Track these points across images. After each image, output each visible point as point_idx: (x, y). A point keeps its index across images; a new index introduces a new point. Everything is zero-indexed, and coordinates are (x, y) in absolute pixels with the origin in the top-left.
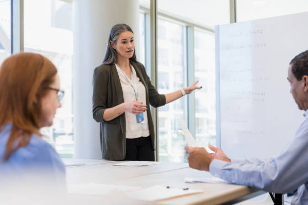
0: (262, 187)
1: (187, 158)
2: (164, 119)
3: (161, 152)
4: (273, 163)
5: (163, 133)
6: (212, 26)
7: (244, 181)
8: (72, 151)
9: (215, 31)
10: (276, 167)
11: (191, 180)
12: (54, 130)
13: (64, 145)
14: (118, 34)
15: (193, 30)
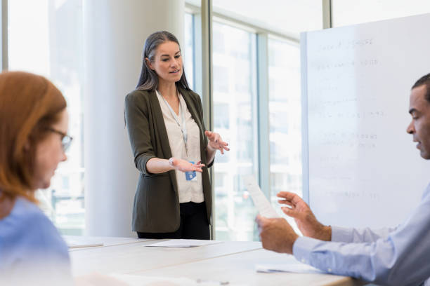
0: (373, 278)
1: (258, 233)
2: (221, 174)
3: (218, 225)
4: (389, 243)
5: (221, 196)
6: (296, 32)
7: (345, 270)
8: (83, 224)
9: (301, 41)
10: (393, 249)
11: (265, 268)
12: (53, 191)
13: (69, 215)
14: (155, 47)
15: (267, 38)
